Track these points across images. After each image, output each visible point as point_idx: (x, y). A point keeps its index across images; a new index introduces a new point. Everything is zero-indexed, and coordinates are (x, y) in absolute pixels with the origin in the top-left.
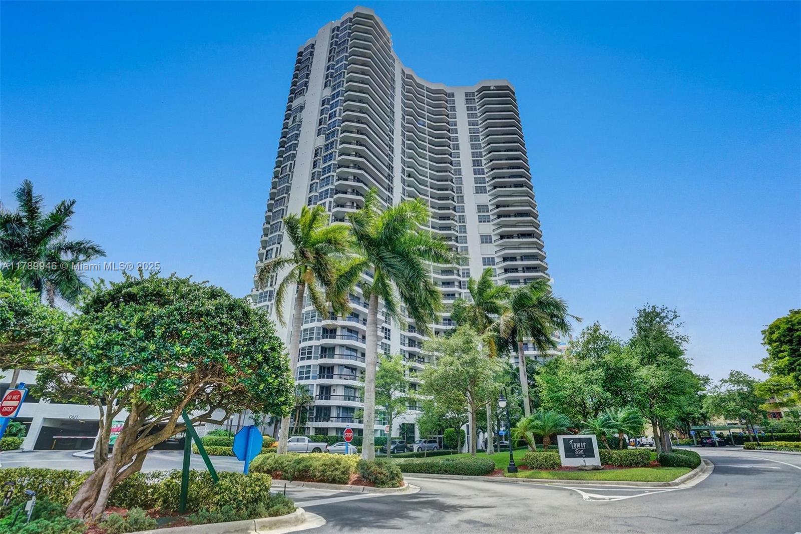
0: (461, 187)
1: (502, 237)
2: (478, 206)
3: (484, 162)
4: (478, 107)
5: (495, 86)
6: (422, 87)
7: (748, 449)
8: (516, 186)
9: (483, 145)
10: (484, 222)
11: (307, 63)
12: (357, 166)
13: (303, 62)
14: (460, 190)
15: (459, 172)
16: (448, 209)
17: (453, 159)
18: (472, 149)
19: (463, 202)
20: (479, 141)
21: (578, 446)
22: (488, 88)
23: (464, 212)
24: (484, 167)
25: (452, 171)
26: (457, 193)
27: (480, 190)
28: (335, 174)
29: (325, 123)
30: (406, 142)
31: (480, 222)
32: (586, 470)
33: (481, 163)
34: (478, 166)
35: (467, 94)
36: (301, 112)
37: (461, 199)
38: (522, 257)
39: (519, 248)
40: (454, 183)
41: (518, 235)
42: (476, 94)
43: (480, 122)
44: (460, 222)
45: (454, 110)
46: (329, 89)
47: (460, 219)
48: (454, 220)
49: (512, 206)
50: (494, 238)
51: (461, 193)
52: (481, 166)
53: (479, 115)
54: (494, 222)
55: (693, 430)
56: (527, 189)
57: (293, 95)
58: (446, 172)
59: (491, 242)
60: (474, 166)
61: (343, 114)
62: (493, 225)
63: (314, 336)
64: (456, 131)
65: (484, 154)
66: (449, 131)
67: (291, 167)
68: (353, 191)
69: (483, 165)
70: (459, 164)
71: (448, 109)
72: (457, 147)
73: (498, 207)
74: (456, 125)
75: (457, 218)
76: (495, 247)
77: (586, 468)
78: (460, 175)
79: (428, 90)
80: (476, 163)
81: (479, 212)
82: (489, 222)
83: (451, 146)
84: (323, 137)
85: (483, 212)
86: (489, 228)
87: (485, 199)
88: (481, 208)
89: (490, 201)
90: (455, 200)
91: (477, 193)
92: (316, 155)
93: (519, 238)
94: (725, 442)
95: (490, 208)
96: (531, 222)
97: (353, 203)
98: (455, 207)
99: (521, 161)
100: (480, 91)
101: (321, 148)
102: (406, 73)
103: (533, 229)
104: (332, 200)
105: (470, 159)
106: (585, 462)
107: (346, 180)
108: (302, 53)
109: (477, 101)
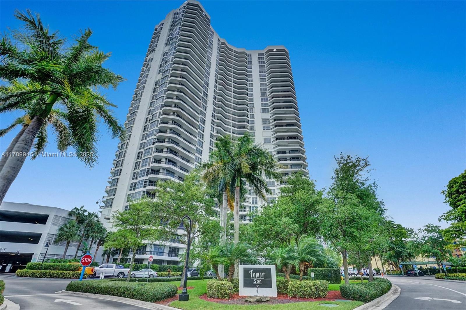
0: (253, 109)
1: (277, 139)
2: (263, 120)
3: (268, 94)
4: (265, 62)
5: (276, 50)
6: (231, 50)
7: (439, 278)
8: (287, 108)
9: (268, 84)
10: (267, 130)
11: (158, 34)
12: (179, 90)
13: (157, 35)
14: (252, 110)
15: (252, 100)
16: (244, 122)
17: (248, 92)
18: (260, 86)
19: (254, 118)
20: (265, 81)
21: (257, 276)
22: (272, 51)
23: (254, 124)
25: (248, 100)
26: (250, 112)
27: (264, 111)
28: (165, 96)
29: (163, 66)
30: (218, 81)
31: (264, 130)
33: (266, 95)
34: (264, 96)
35: (259, 55)
36: (151, 61)
37: (253, 116)
38: (289, 151)
39: (288, 146)
40: (248, 106)
41: (288, 137)
42: (265, 54)
43: (266, 70)
44: (251, 130)
45: (251, 64)
46: (168, 47)
47: (251, 128)
48: (248, 129)
49: (285, 120)
50: (272, 140)
51: (253, 112)
52: (266, 96)
53: (266, 66)
54: (273, 130)
55: (401, 264)
56: (294, 109)
57: (149, 53)
58: (244, 99)
59: (270, 142)
60: (261, 96)
61: (174, 60)
62: (272, 132)
64: (251, 76)
65: (268, 89)
66: (247, 76)
67: (141, 94)
68: (175, 105)
69: (267, 96)
70: (252, 95)
71: (247, 63)
72: (252, 85)
73: (275, 120)
74: (251, 72)
75: (249, 128)
76: (273, 145)
78: (253, 101)
79: (235, 52)
80: (263, 94)
81: (263, 124)
82: (270, 130)
83: (248, 85)
84: (161, 74)
85: (266, 124)
86: (269, 134)
87: (268, 116)
88: (265, 121)
89: (271, 117)
90: (249, 116)
91: (262, 112)
92: (156, 85)
93: (288, 139)
94: (424, 273)
95: (271, 121)
96: (296, 130)
97: (174, 113)
98: (248, 121)
99: (291, 93)
100: (267, 52)
101: (159, 81)
102: (221, 41)
103: (298, 134)
104: (161, 111)
105: (260, 92)
106: (258, 292)
107: (172, 98)
108: (157, 29)
109: (265, 58)
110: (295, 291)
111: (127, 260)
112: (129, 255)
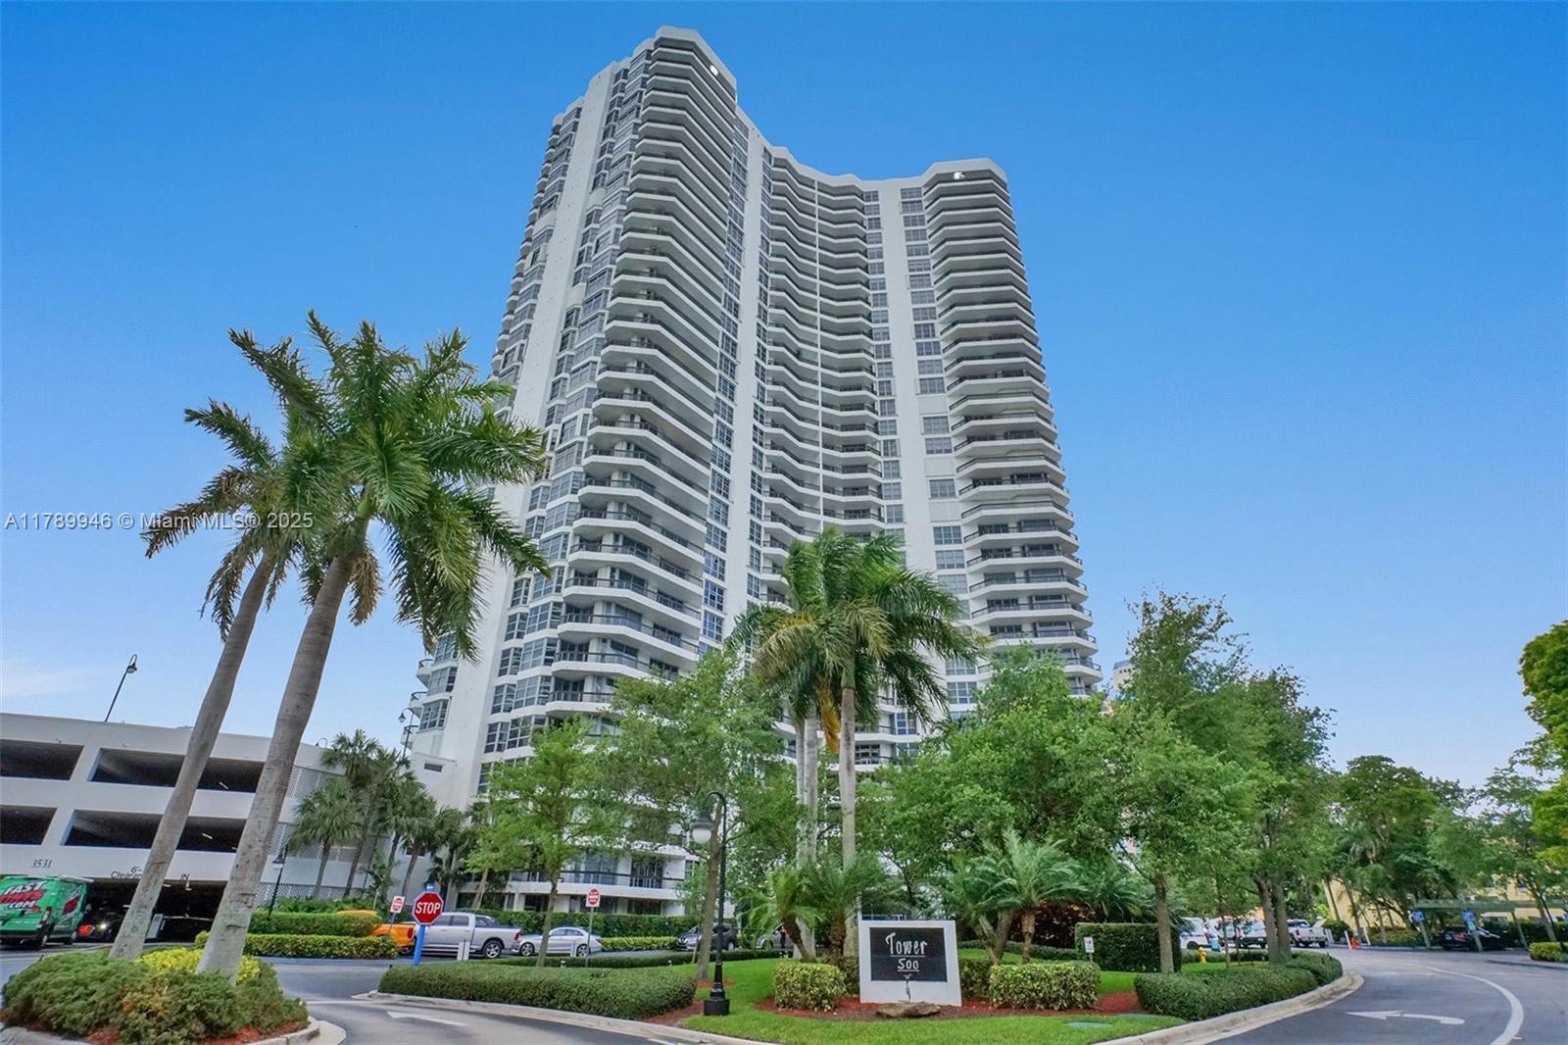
0: (889, 382)
1: (976, 483)
2: (925, 418)
3: (939, 328)
4: (927, 218)
5: (963, 173)
6: (809, 183)
7: (1541, 958)
8: (1006, 374)
9: (937, 294)
10: (940, 452)
11: (566, 146)
12: (646, 340)
13: (560, 146)
14: (886, 387)
15: (886, 351)
16: (862, 427)
17: (873, 326)
18: (913, 303)
19: (893, 413)
20: (929, 285)
21: (908, 950)
22: (949, 178)
23: (895, 433)
24: (939, 338)
25: (872, 351)
26: (882, 394)
27: (929, 386)
28: (598, 359)
29: (588, 260)
30: (771, 293)
31: (928, 452)
32: (889, 1017)
33: (933, 331)
34: (927, 336)
35: (904, 192)
36: (547, 241)
37: (890, 406)
38: (1019, 523)
39: (1012, 505)
40: (873, 374)
41: (1012, 477)
42: (924, 190)
43: (931, 247)
44: (886, 454)
45: (878, 226)
46: (600, 191)
47: (886, 449)
48: (875, 451)
49: (1000, 416)
50: (959, 486)
51: (890, 394)
52: (934, 336)
53: (929, 232)
54: (960, 452)
55: (1421, 909)
56: (1030, 378)
57: (537, 211)
58: (858, 351)
59: (953, 495)
60: (918, 337)
61: (621, 239)
62: (957, 457)
63: (536, 696)
64: (881, 269)
65: (939, 311)
66: (866, 269)
67: (521, 351)
68: (636, 391)
69: (937, 334)
70: (886, 335)
71: (866, 224)
72: (882, 299)
73: (967, 419)
74: (880, 256)
75: (879, 447)
76: (960, 504)
77: (892, 1012)
78: (889, 356)
79: (823, 188)
80: (924, 331)
81: (927, 431)
82: (949, 451)
83: (871, 300)
84: (582, 285)
85: (936, 431)
86: (947, 465)
87: (941, 404)
88: (931, 422)
89: (951, 408)
90: (877, 408)
91: (923, 392)
92: (568, 323)
93: (1013, 483)
95: (952, 422)
96: (1039, 448)
97: (633, 417)
98: (876, 424)
99: (1019, 322)
100: (931, 185)
101: (578, 310)
102: (774, 155)
103: (1044, 462)
104: (589, 411)
105: (910, 323)
106: (908, 993)
107: (622, 369)
108: (560, 127)
109: (925, 204)
110: (1007, 989)
111: (501, 898)
112: (509, 883)
